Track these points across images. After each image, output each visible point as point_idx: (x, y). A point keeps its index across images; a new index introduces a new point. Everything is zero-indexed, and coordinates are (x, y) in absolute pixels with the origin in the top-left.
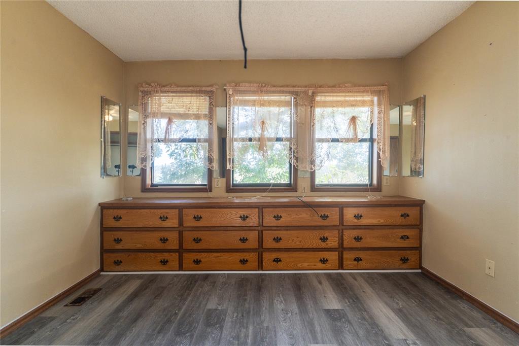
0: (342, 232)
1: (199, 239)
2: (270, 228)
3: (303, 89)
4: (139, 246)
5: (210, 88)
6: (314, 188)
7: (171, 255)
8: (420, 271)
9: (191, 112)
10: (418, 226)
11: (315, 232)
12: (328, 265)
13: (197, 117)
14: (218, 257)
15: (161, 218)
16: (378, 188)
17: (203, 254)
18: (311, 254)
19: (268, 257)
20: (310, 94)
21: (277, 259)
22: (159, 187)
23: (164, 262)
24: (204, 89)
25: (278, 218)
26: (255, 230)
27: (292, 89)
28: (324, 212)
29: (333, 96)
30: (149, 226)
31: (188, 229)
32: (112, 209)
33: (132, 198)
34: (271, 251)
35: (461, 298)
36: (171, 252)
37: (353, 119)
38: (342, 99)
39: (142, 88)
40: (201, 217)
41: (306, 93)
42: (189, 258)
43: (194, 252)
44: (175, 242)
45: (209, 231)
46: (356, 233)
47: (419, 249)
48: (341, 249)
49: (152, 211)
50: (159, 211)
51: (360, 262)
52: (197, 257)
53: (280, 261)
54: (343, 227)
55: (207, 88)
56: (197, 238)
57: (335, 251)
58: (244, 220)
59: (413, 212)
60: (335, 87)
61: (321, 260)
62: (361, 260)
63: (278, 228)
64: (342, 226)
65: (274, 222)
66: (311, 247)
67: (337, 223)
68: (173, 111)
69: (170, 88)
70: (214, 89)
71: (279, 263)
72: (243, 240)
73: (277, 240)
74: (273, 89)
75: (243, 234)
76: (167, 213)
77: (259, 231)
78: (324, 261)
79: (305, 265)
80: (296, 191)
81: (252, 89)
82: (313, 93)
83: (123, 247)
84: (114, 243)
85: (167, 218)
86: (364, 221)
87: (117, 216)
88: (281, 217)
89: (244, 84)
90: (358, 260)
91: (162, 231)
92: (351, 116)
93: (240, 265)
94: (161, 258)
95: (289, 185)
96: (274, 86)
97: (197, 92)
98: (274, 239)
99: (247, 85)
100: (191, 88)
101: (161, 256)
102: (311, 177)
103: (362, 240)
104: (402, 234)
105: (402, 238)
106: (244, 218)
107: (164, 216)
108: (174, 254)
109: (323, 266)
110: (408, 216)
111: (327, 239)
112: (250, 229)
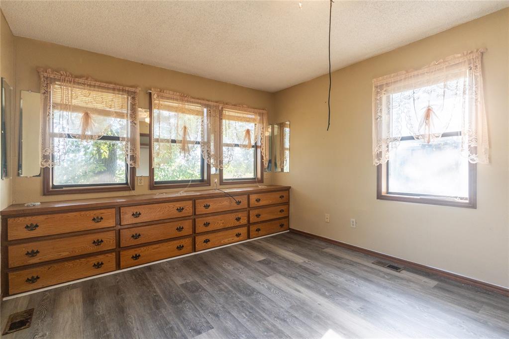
0: (249, 212)
1: (138, 235)
2: (202, 215)
3: (215, 104)
4: (65, 254)
5: (134, 89)
6: (222, 182)
7: (107, 256)
8: (288, 231)
9: (112, 110)
10: (287, 203)
11: (233, 214)
12: (241, 238)
13: (120, 115)
14: (157, 248)
15: (94, 219)
16: (261, 181)
17: (142, 248)
18: (230, 232)
19: (200, 240)
20: (220, 108)
21: (207, 240)
22: (64, 189)
23: (98, 265)
24: (127, 88)
25: (207, 207)
26: (189, 219)
27: (207, 103)
28: (238, 199)
29: (236, 112)
30: (78, 230)
31: (126, 227)
32: (22, 217)
33: (39, 203)
34: (202, 235)
35: (314, 239)
36: (106, 253)
37: (248, 132)
38: (241, 115)
39: (46, 74)
40: (140, 214)
41: (217, 107)
42: (126, 255)
43: (133, 248)
44: (111, 242)
45: (148, 225)
46: (256, 212)
47: (287, 217)
48: (248, 224)
49: (83, 213)
50: (91, 212)
51: (260, 232)
52: (136, 253)
53: (209, 241)
54: (250, 209)
55: (130, 88)
56: (136, 234)
57: (245, 227)
58: (180, 211)
59: (285, 194)
60: (236, 106)
61: (236, 235)
62: (260, 230)
63: (206, 215)
64: (249, 207)
65: (205, 211)
66: (230, 226)
67: (246, 206)
68: (90, 106)
69: (86, 81)
70: (138, 91)
71: (208, 243)
72: (180, 229)
73: (207, 224)
74: (192, 100)
75: (179, 224)
76: (102, 213)
77: (192, 219)
78: (238, 235)
79: (226, 241)
80: (210, 185)
81: (175, 97)
82: (222, 108)
83: (40, 259)
84: (26, 257)
85: (102, 218)
86: (262, 203)
87: (32, 225)
88: (209, 206)
89: (168, 91)
90: (258, 230)
91: (95, 233)
92: (246, 128)
93: (177, 252)
94: (94, 262)
95: (202, 181)
96: (193, 98)
97: (119, 90)
98: (204, 224)
99: (171, 92)
100: (112, 85)
101: (94, 260)
102: (220, 174)
103: (261, 216)
104: (280, 209)
105: (280, 211)
106: (180, 210)
107: (97, 217)
108: (109, 255)
109: (237, 239)
110: (283, 197)
111: (240, 218)
112: (184, 218)
